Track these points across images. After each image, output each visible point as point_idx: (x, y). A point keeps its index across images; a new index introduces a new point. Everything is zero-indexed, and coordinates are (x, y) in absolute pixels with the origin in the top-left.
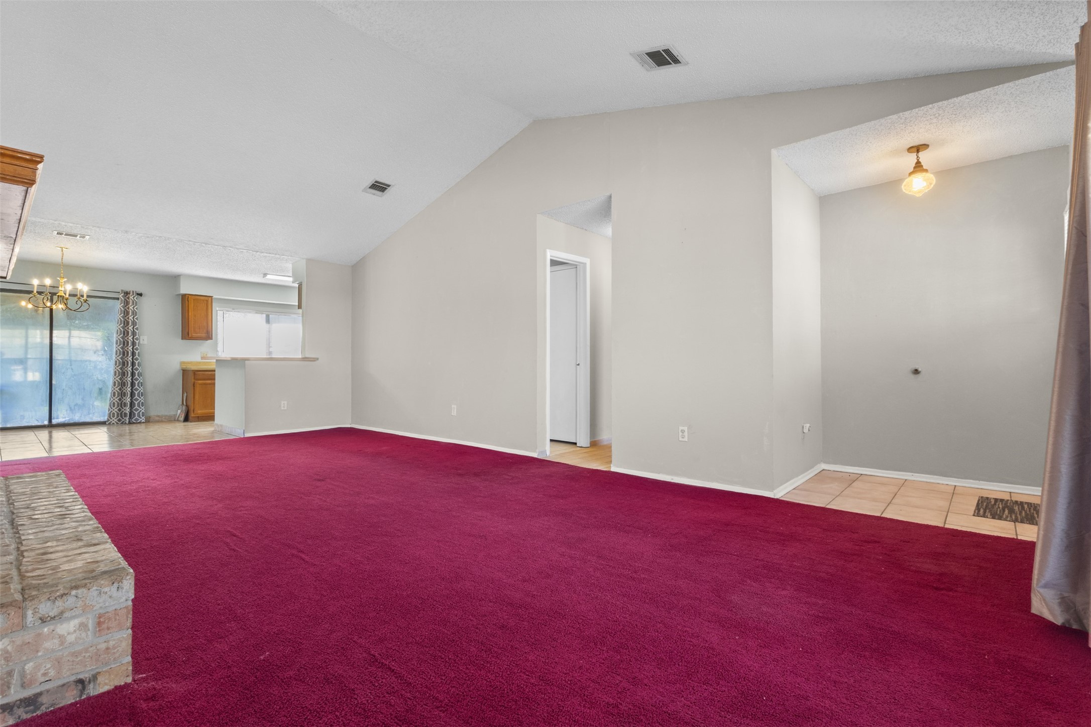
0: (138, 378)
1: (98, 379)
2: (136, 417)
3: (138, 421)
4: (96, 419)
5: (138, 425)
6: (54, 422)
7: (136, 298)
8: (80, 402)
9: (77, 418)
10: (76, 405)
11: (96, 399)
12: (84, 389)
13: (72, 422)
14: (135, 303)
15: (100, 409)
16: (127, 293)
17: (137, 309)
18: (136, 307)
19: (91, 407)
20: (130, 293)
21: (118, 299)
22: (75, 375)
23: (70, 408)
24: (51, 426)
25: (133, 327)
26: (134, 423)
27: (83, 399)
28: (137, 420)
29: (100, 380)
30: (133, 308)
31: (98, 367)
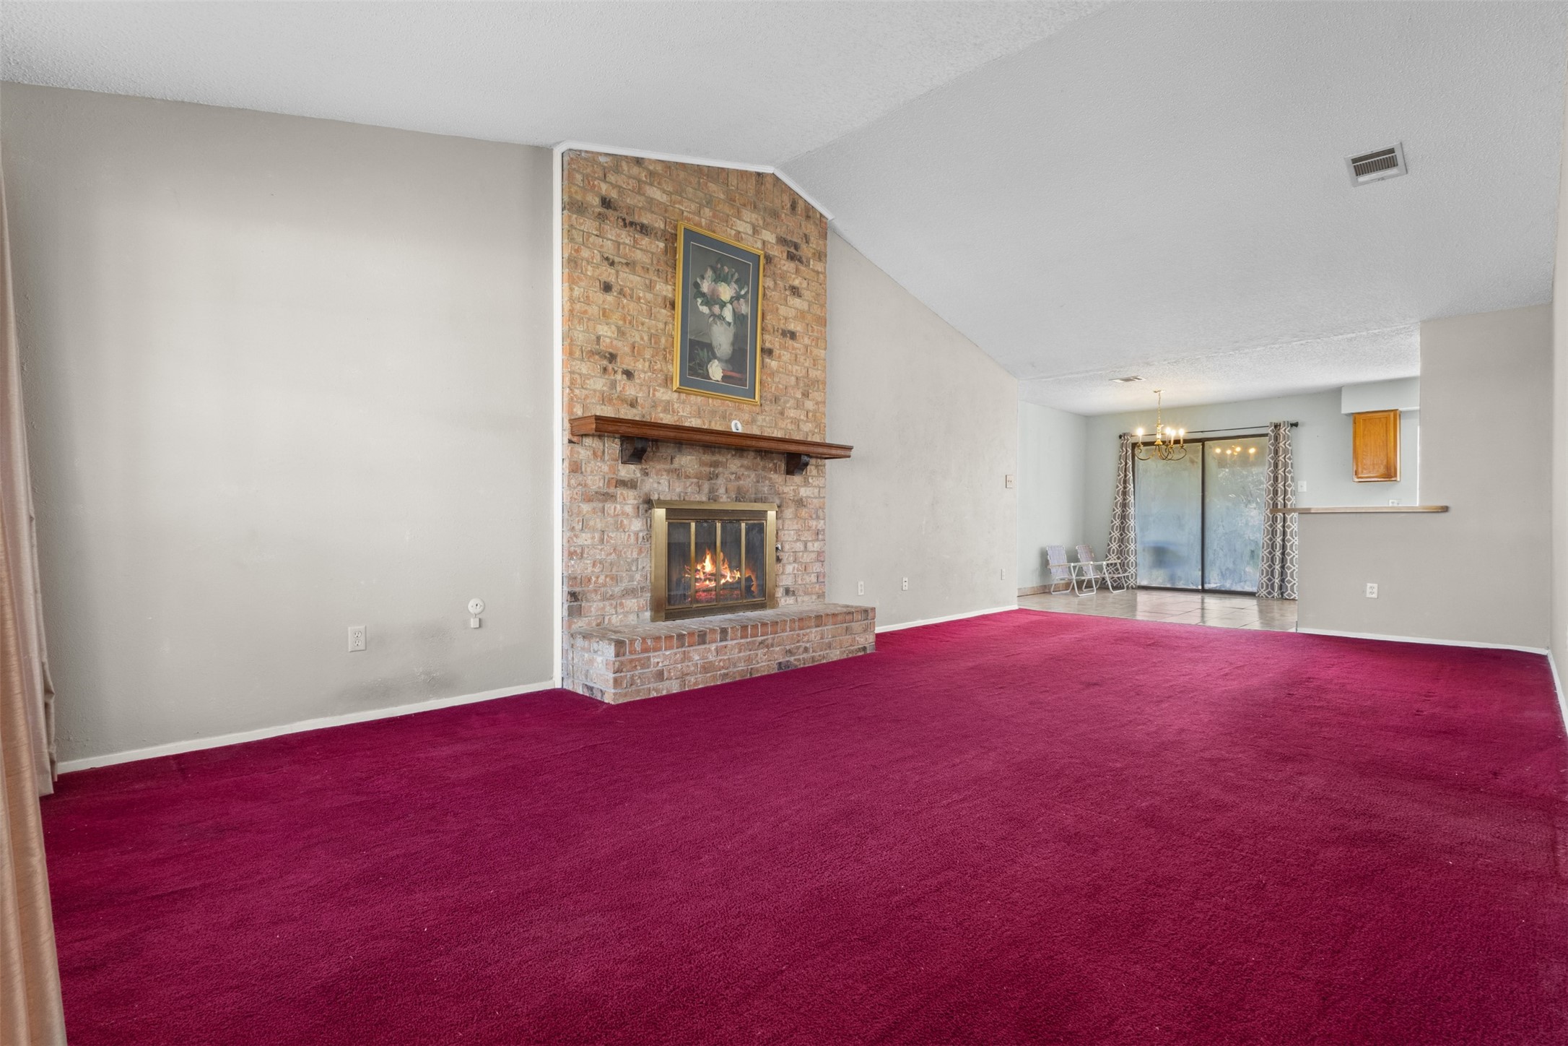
0: (1291, 538)
1: (1250, 539)
2: (1289, 591)
3: (1292, 598)
4: (1248, 589)
5: (1292, 602)
6: (1207, 586)
7: (1289, 431)
8: (1231, 566)
9: (1228, 585)
10: (1227, 569)
11: (1248, 564)
12: (1235, 551)
13: (1223, 589)
14: (1286, 438)
15: (1252, 577)
16: (1277, 426)
17: (1290, 445)
18: (1288, 443)
19: (1243, 573)
20: (1280, 425)
21: (1266, 435)
22: (1226, 533)
23: (1222, 573)
24: (1204, 591)
25: (1285, 470)
26: (1286, 599)
27: (1234, 563)
28: (1288, 595)
29: (1252, 540)
30: (1285, 444)
31: (1250, 524)
